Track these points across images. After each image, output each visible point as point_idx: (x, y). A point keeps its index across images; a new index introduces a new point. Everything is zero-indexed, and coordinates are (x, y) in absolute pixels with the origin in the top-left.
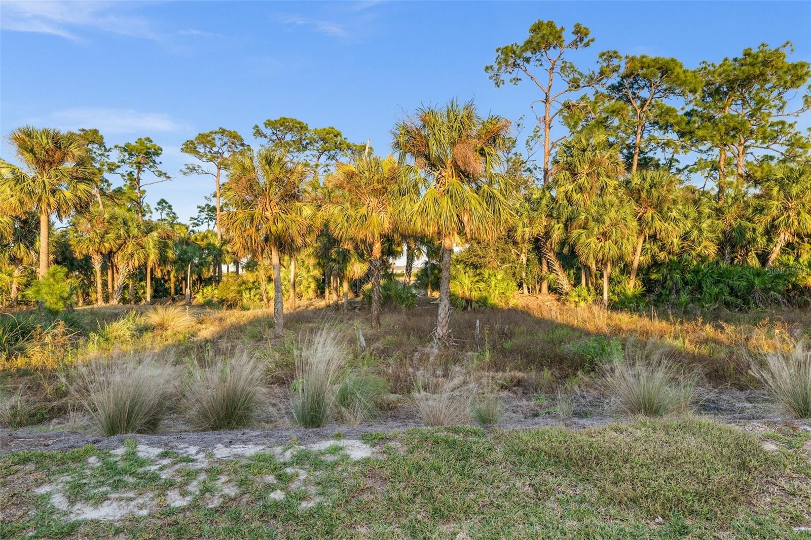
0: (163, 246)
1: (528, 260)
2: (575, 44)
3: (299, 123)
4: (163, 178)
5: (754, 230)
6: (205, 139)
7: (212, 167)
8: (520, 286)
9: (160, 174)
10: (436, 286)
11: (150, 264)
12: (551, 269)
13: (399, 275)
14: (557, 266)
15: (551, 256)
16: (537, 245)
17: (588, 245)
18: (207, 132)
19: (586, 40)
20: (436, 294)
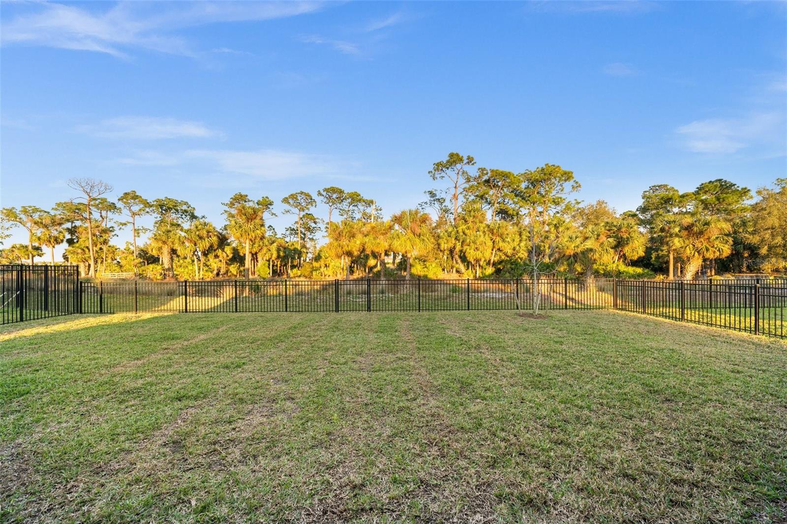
0: (278, 250)
1: (447, 258)
2: (468, 163)
3: (340, 190)
4: (274, 216)
5: (544, 246)
6: (293, 196)
7: (296, 210)
8: (443, 270)
9: (273, 214)
10: (405, 270)
11: (273, 258)
12: (457, 263)
13: (388, 263)
14: (459, 261)
15: (457, 257)
16: (451, 251)
17: (470, 253)
18: (294, 193)
19: (472, 162)
20: (405, 273)
